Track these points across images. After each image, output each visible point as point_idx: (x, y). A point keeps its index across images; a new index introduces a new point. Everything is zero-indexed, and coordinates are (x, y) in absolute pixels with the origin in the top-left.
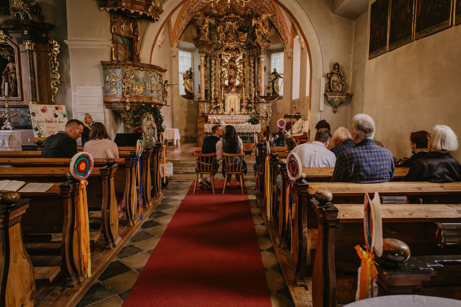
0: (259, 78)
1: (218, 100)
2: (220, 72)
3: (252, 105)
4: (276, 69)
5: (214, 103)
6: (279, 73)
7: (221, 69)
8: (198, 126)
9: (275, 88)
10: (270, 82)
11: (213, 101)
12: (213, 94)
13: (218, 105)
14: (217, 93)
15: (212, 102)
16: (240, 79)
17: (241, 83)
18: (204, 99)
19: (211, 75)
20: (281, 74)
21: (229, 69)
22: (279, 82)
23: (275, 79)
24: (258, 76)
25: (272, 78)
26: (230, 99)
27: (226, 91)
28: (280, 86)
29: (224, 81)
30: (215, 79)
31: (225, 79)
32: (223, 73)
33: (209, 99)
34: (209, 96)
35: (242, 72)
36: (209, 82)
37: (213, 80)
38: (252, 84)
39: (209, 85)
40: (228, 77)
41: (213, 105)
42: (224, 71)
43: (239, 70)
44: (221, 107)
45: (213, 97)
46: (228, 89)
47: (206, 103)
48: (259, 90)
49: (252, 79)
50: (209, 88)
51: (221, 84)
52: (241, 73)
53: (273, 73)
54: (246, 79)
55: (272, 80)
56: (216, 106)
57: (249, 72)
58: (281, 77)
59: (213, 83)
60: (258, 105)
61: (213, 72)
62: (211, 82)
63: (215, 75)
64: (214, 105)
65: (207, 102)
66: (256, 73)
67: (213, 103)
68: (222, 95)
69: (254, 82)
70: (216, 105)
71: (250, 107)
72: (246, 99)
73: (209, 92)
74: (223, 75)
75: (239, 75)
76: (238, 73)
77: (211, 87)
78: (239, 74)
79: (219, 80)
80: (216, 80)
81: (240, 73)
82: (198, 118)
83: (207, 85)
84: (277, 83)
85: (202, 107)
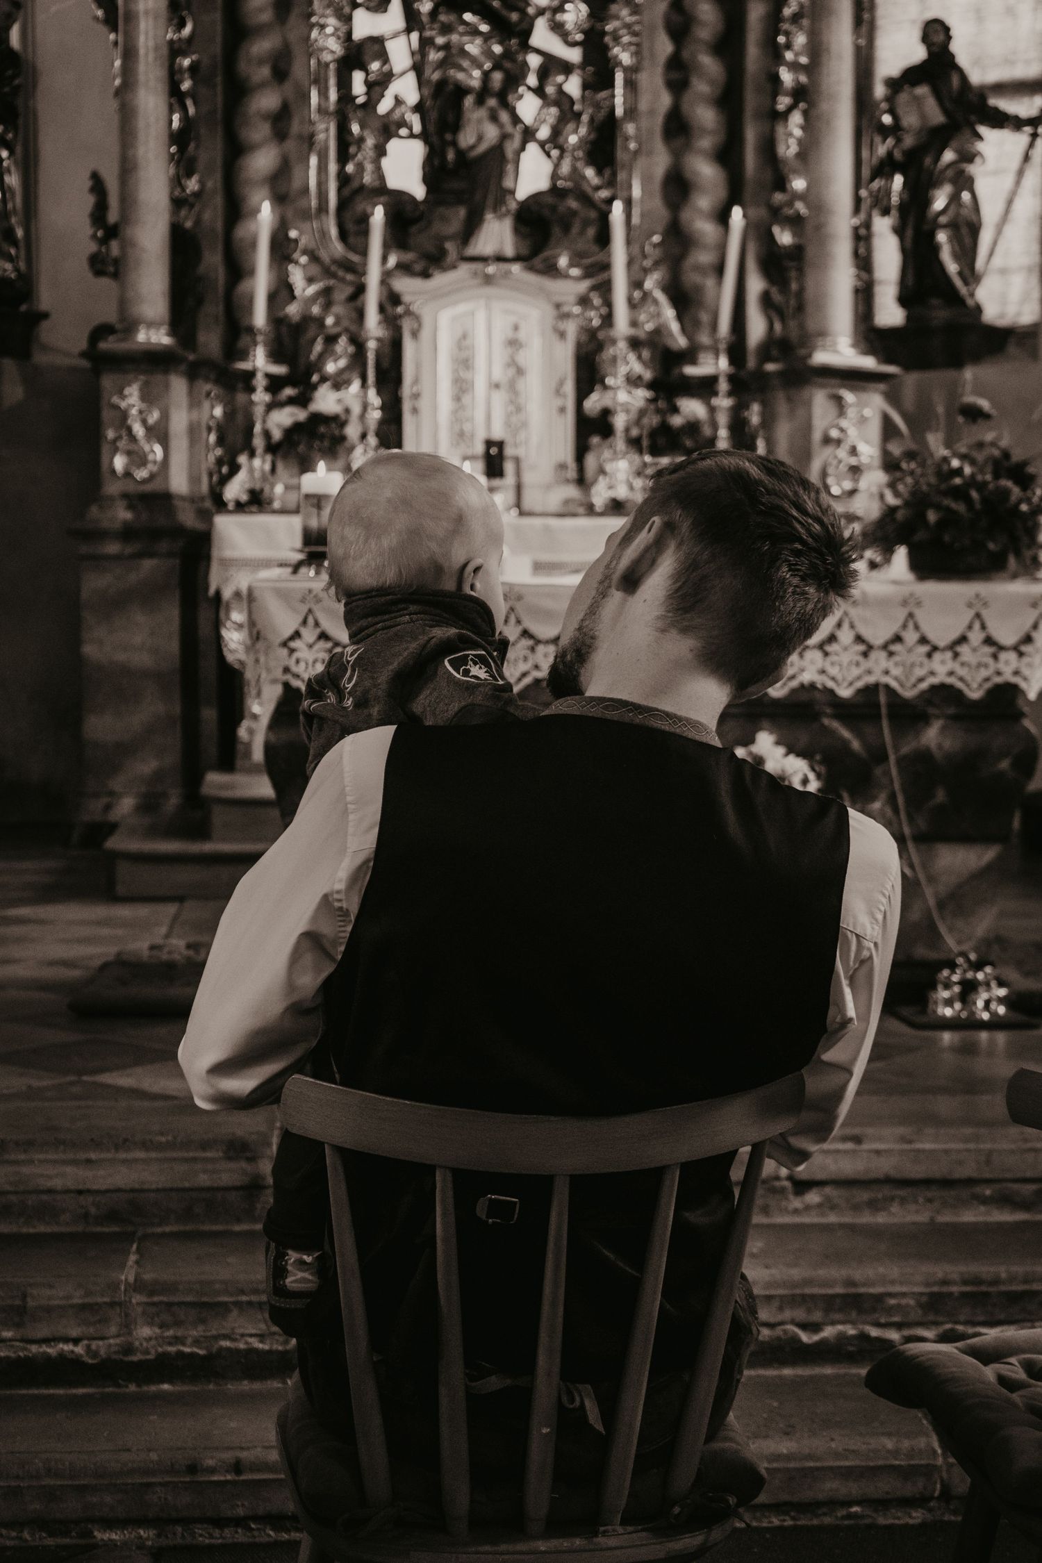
0: (783, 102)
1: (318, 347)
2: (331, 46)
3: (712, 410)
4: (947, 29)
5: (274, 384)
6: (976, 77)
7: (348, 19)
8: (88, 650)
9: (942, 237)
10: (885, 168)
11: (260, 361)
12: (261, 283)
13: (326, 401)
14: (297, 277)
15: (251, 374)
16: (556, 132)
17: (565, 168)
18: (157, 337)
19: (243, 67)
20: (1001, 88)
21: (434, 14)
22: (974, 169)
23: (937, 138)
24: (775, 80)
25: (910, 120)
26: (463, 342)
27: (409, 256)
28: (990, 213)
29: (381, 151)
30: (281, 121)
31: (388, 129)
32: (364, 68)
33: (210, 341)
34: (213, 309)
35: (574, 55)
36: (210, 151)
37: (259, 132)
38: (705, 171)
39: (215, 182)
40: (418, 108)
41: (259, 411)
42: (377, 45)
43: (542, 36)
44: (352, 431)
45: (260, 317)
46: (423, 240)
47: (178, 386)
48: (785, 238)
49: (706, 116)
50: (213, 215)
51: (343, 179)
52: (567, 68)
53: (912, 76)
54: (630, 128)
55: (909, 141)
56: (301, 415)
57: (665, 47)
58: (1000, 120)
59: (262, 161)
60: (782, 407)
61: (260, 30)
62: (236, 150)
63: (280, 73)
64: (270, 407)
65: (193, 374)
66: (753, 53)
67: (260, 382)
68: (360, 289)
69: (728, 155)
70: (303, 400)
71: (693, 427)
72: (635, 344)
73: (212, 261)
74: (370, 85)
75: (539, 91)
76: (534, 61)
77: (235, 211)
78: (543, 74)
79: (327, 133)
80: (295, 128)
81: (552, 66)
82: (84, 549)
83: (192, 185)
84: (963, 182)
85: (139, 430)
